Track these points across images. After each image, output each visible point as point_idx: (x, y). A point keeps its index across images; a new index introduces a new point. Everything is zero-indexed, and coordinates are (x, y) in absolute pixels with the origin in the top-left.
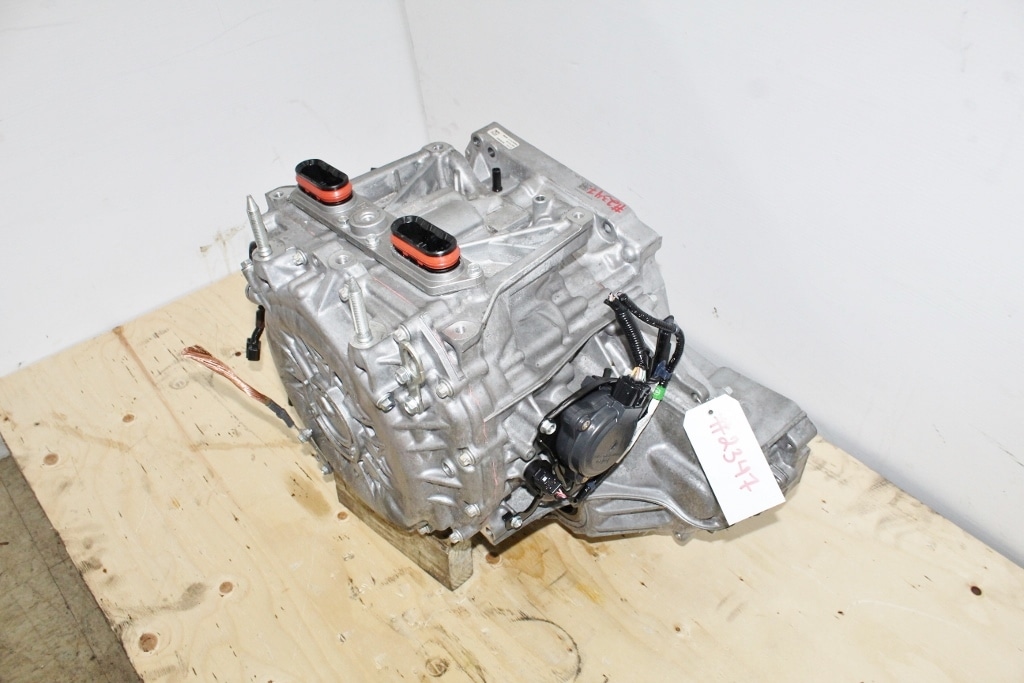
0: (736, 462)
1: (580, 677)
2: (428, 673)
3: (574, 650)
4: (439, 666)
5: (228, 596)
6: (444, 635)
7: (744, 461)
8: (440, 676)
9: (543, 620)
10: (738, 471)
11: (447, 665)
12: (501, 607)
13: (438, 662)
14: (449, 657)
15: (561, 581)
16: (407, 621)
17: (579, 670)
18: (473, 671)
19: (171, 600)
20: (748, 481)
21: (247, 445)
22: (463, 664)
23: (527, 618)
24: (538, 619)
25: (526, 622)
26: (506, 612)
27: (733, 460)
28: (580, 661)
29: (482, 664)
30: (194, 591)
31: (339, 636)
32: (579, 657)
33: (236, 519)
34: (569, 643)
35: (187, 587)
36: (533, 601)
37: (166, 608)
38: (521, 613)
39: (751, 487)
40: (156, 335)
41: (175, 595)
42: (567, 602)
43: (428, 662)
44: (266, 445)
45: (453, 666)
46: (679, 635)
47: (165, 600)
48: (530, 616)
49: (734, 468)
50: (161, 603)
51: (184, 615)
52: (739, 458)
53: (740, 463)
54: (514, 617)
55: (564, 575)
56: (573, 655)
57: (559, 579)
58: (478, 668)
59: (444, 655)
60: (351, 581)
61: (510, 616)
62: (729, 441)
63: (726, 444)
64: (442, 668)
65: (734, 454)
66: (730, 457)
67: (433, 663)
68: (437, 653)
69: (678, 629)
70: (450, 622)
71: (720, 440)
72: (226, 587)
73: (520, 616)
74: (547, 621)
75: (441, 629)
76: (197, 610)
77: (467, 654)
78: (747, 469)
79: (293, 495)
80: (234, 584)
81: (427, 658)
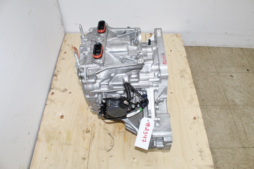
0: (145, 135)
1: (108, 152)
2: (85, 131)
3: (112, 147)
4: (88, 131)
6: (94, 126)
7: (147, 136)
8: (87, 133)
9: (112, 137)
10: (144, 137)
11: (89, 132)
12: (108, 129)
13: (89, 130)
14: (91, 131)
15: (122, 133)
16: (91, 119)
17: (109, 151)
18: (92, 136)
20: (144, 140)
22: (92, 134)
23: (110, 135)
24: (111, 136)
25: (109, 135)
26: (107, 131)
27: (145, 134)
28: (111, 149)
29: (95, 136)
30: (66, 90)
31: (78, 114)
32: (111, 148)
34: (112, 145)
35: (65, 89)
36: (114, 132)
37: (60, 90)
38: (110, 133)
39: (144, 142)
41: (62, 89)
42: (119, 137)
43: (87, 129)
45: (90, 133)
46: (133, 160)
47: (60, 88)
48: (111, 135)
49: (144, 135)
50: (59, 89)
51: (61, 93)
52: (146, 134)
53: (146, 135)
54: (108, 133)
55: (124, 132)
56: (111, 147)
57: (123, 132)
58: (94, 136)
59: (91, 130)
61: (107, 132)
62: (147, 129)
63: (146, 129)
64: (88, 132)
65: (146, 133)
66: (145, 133)
67: (88, 130)
68: (90, 129)
69: (134, 159)
70: (97, 125)
72: (70, 93)
73: (109, 133)
74: (113, 138)
75: (94, 125)
76: (63, 94)
77: (94, 133)
78: (146, 138)
80: (72, 93)
81: (88, 128)
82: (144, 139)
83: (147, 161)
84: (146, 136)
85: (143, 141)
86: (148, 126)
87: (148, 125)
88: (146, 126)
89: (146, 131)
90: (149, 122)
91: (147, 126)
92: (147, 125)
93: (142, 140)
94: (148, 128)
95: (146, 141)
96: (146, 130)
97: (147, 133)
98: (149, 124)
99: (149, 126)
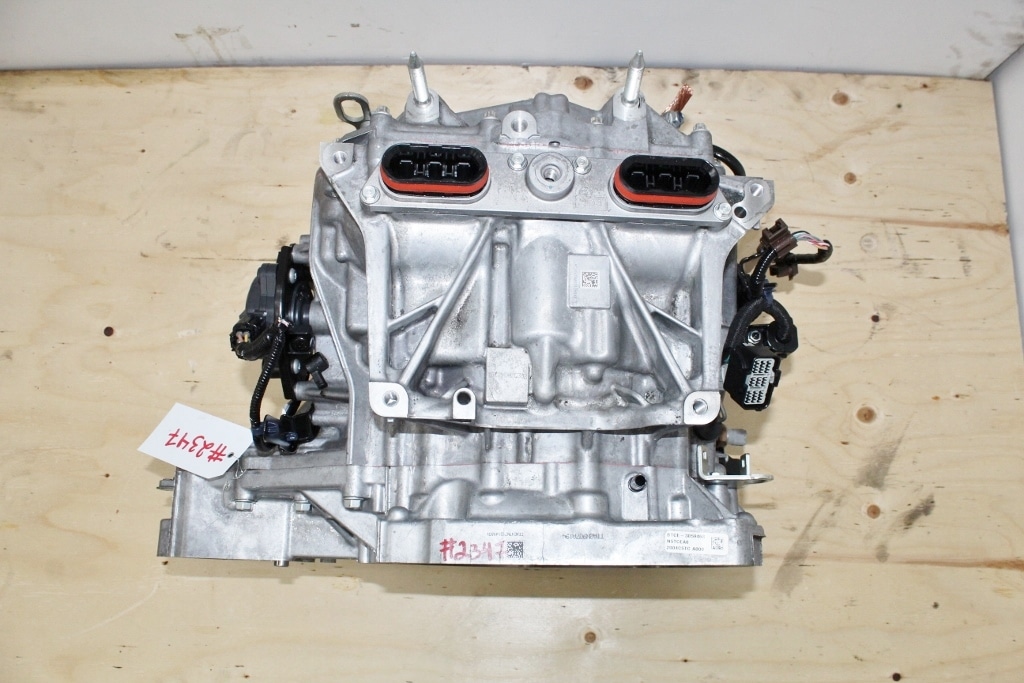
0: (191, 441)
7: (184, 448)
10: (186, 438)
20: (175, 438)
27: (194, 441)
39: (170, 437)
40: (965, 260)
49: (190, 437)
52: (190, 446)
62: (204, 450)
65: (195, 445)
66: (198, 441)
71: (212, 444)
78: (179, 445)
82: (176, 440)
84: (183, 444)
85: (175, 435)
86: (211, 454)
87: (215, 456)
88: (214, 449)
90: (225, 457)
91: (215, 452)
92: (219, 451)
94: (207, 453)
95: (168, 444)
97: (190, 450)
98: (215, 459)
99: (211, 457)
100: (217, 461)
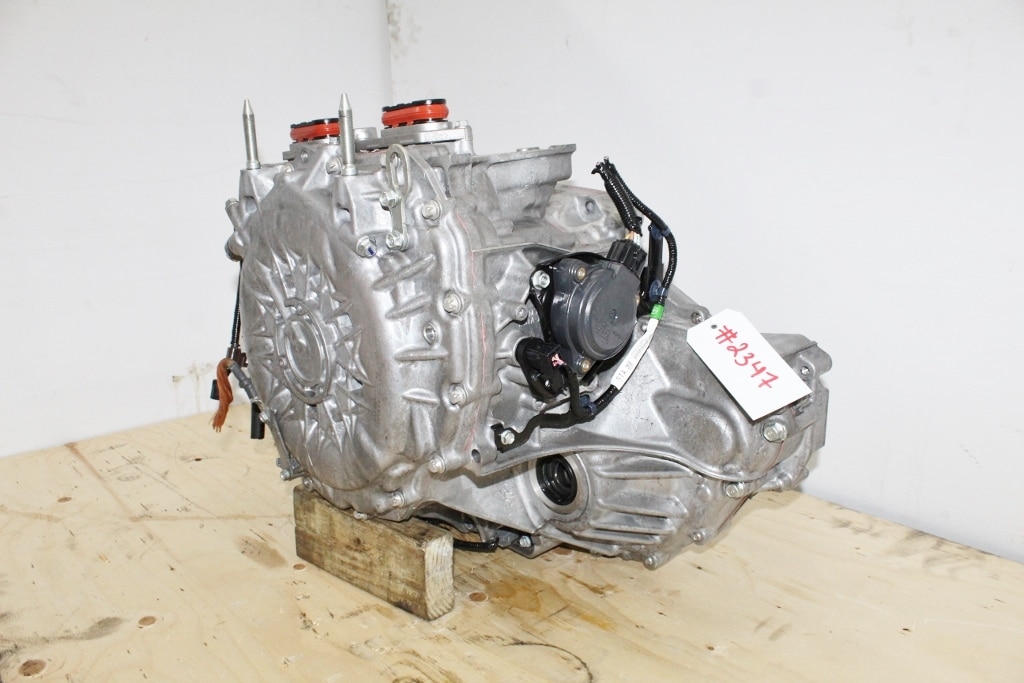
0: (749, 365)
3: (584, 669)
5: (146, 628)
6: (417, 659)
7: (759, 362)
9: (541, 644)
10: (754, 372)
12: (490, 634)
13: (409, 681)
14: (423, 677)
15: (562, 613)
16: (370, 647)
19: (74, 631)
20: (766, 379)
21: (197, 518)
23: (522, 643)
24: (535, 644)
25: (520, 646)
26: (496, 639)
27: (746, 363)
28: (591, 677)
30: (106, 625)
31: (283, 661)
32: (590, 674)
33: (172, 569)
34: (578, 663)
35: (97, 621)
36: (528, 629)
37: (66, 638)
38: (515, 639)
39: (771, 383)
40: (112, 448)
41: (81, 627)
42: (570, 630)
43: (396, 681)
44: (219, 518)
46: (713, 652)
47: (67, 631)
48: (525, 641)
49: (749, 370)
50: (61, 634)
51: (89, 643)
52: (751, 361)
53: (754, 365)
54: (506, 643)
55: (565, 608)
56: (583, 673)
57: (559, 611)
59: (417, 675)
60: (304, 615)
61: (499, 642)
62: (738, 347)
63: (736, 351)
65: (746, 358)
66: (743, 361)
67: (402, 682)
68: (407, 673)
69: (711, 648)
70: (425, 648)
71: (729, 348)
72: (147, 620)
73: (512, 642)
74: (547, 645)
75: (414, 653)
76: (105, 641)
77: (448, 673)
78: (763, 369)
79: (243, 552)
80: (158, 618)
81: (394, 678)
82: (764, 376)
83: (758, 627)
84: (759, 367)
85: (766, 383)
86: (732, 339)
87: (729, 335)
88: (727, 343)
89: (741, 355)
90: (720, 327)
91: (728, 339)
92: (724, 338)
93: (760, 386)
94: (737, 343)
95: (775, 378)
96: (739, 353)
97: (752, 356)
98: (730, 331)
99: (734, 336)
100: (729, 328)
